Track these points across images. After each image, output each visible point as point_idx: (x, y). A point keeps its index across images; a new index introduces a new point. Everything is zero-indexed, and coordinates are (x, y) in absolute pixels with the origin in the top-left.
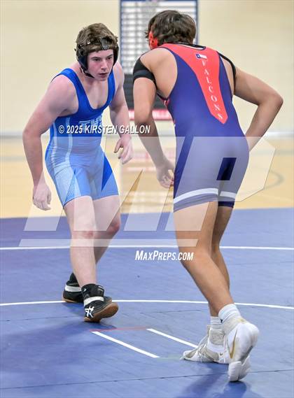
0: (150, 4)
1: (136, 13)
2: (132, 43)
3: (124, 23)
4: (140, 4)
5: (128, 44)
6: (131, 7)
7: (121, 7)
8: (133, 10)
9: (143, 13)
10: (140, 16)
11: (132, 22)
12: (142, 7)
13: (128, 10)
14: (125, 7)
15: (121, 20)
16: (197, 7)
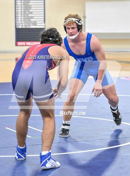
0: (26, 1)
1: (21, 5)
2: (20, 16)
3: (17, 8)
4: (23, 1)
5: (18, 17)
6: (19, 3)
7: (15, 3)
8: (20, 4)
9: (24, 4)
10: (23, 6)
11: (20, 8)
12: (24, 2)
13: (18, 4)
14: (17, 3)
15: (15, 7)
16: (44, 2)
